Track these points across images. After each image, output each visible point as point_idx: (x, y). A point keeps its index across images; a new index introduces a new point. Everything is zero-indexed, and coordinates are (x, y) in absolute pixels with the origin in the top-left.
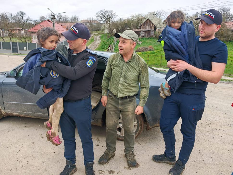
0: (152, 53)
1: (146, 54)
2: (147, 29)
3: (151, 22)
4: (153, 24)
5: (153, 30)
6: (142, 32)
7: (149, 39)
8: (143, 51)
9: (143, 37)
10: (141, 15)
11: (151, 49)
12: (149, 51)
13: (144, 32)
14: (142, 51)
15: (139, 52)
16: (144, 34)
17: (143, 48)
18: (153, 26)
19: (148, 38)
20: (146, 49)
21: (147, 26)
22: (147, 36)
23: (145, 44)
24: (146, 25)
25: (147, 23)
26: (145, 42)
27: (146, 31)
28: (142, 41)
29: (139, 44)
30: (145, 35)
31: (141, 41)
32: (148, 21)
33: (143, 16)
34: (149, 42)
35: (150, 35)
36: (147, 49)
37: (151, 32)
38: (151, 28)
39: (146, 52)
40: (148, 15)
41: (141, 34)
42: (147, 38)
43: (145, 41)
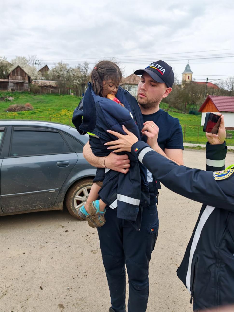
0: (32, 114)
1: (24, 114)
2: (18, 80)
3: (23, 71)
4: (25, 73)
5: (28, 82)
6: (10, 84)
7: (24, 93)
8: (19, 110)
9: (14, 90)
10: (4, 58)
11: (30, 108)
12: (26, 110)
13: (14, 84)
14: (16, 110)
15: (13, 111)
16: (15, 86)
17: (18, 107)
18: (27, 76)
19: (22, 93)
20: (22, 107)
21: (18, 76)
22: (20, 90)
23: (19, 100)
24: (16, 75)
25: (17, 71)
26: (18, 98)
27: (17, 83)
28: (14, 96)
29: (9, 100)
30: (17, 88)
31: (12, 96)
32: (19, 69)
33: (7, 60)
34: (24, 98)
35: (23, 88)
36: (24, 108)
37: (25, 85)
38: (24, 79)
39: (23, 112)
40: (15, 60)
41: (11, 86)
42: (19, 93)
43: (17, 96)
